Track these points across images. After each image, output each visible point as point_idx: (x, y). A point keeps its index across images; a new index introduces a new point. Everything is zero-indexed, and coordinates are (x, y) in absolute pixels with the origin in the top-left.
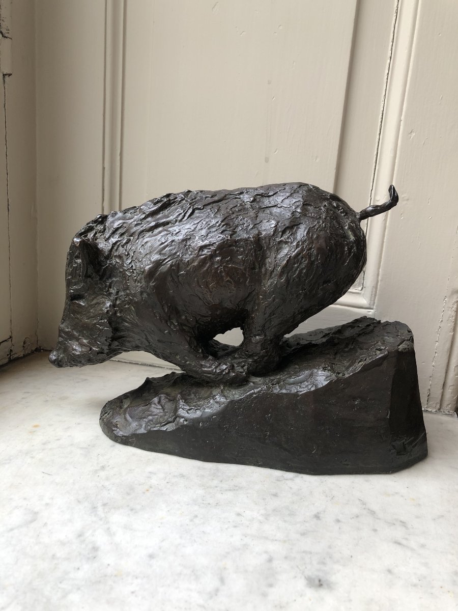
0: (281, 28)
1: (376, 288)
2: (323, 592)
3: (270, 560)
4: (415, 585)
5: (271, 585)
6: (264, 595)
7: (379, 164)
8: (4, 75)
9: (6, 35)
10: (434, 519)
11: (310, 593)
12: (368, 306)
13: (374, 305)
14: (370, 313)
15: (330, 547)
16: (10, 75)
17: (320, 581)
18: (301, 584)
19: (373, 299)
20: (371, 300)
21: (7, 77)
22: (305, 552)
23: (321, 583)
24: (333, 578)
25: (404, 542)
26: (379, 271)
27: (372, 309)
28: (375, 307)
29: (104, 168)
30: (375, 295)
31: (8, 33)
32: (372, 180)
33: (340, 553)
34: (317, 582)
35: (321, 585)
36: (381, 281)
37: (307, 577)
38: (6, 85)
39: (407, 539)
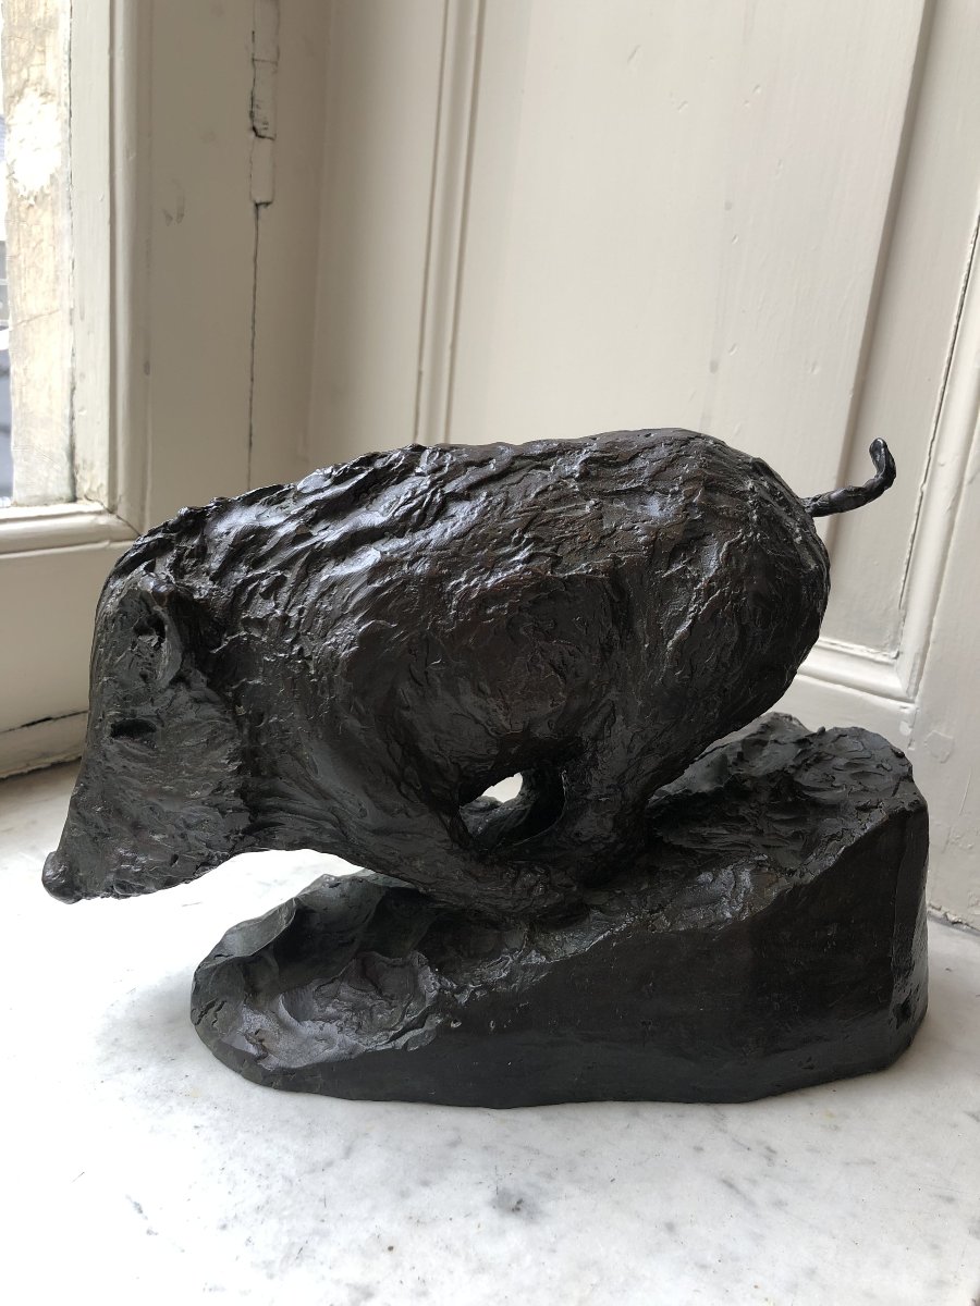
0: (759, 91)
1: (924, 657)
2: (512, 1222)
3: (454, 1144)
4: (704, 1267)
5: (425, 1183)
6: (404, 1194)
7: (950, 384)
8: (257, 205)
9: (263, 133)
10: (848, 1164)
11: (488, 1216)
12: (904, 694)
13: (915, 693)
14: (906, 711)
15: (583, 1153)
16: (267, 204)
17: (520, 1202)
18: (487, 1194)
19: (914, 681)
20: (910, 683)
21: (262, 208)
23: (520, 1206)
24: (549, 1206)
25: (744, 1186)
26: (931, 622)
27: (912, 702)
28: (917, 700)
29: (420, 374)
30: (920, 674)
31: (266, 129)
32: (934, 419)
33: (596, 1168)
34: (514, 1203)
35: (516, 1210)
36: (934, 642)
37: (500, 1189)
38: (260, 222)
39: (754, 1182)
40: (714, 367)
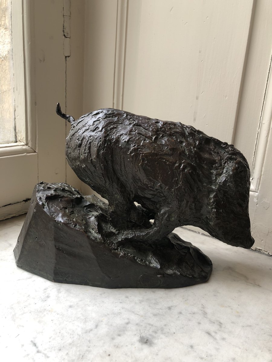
0: (208, 18)
1: (260, 179)
2: (145, 347)
3: (127, 323)
4: (202, 358)
5: (119, 335)
6: (113, 339)
7: (265, 100)
8: (66, 57)
9: (67, 36)
10: (243, 327)
11: (138, 345)
12: (254, 190)
13: (258, 190)
14: (255, 195)
15: (165, 325)
16: (69, 56)
17: (147, 340)
18: (137, 338)
19: (257, 186)
21: (67, 58)
22: (149, 324)
23: (147, 341)
24: (156, 341)
25: (213, 334)
26: (262, 169)
27: (257, 192)
28: (258, 192)
29: (113, 103)
30: (259, 184)
31: (68, 35)
32: (261, 111)
33: (169, 330)
34: (145, 340)
35: (146, 343)
36: (263, 175)
37: (141, 336)
38: (67, 61)
39: (216, 333)
40: (197, 98)
